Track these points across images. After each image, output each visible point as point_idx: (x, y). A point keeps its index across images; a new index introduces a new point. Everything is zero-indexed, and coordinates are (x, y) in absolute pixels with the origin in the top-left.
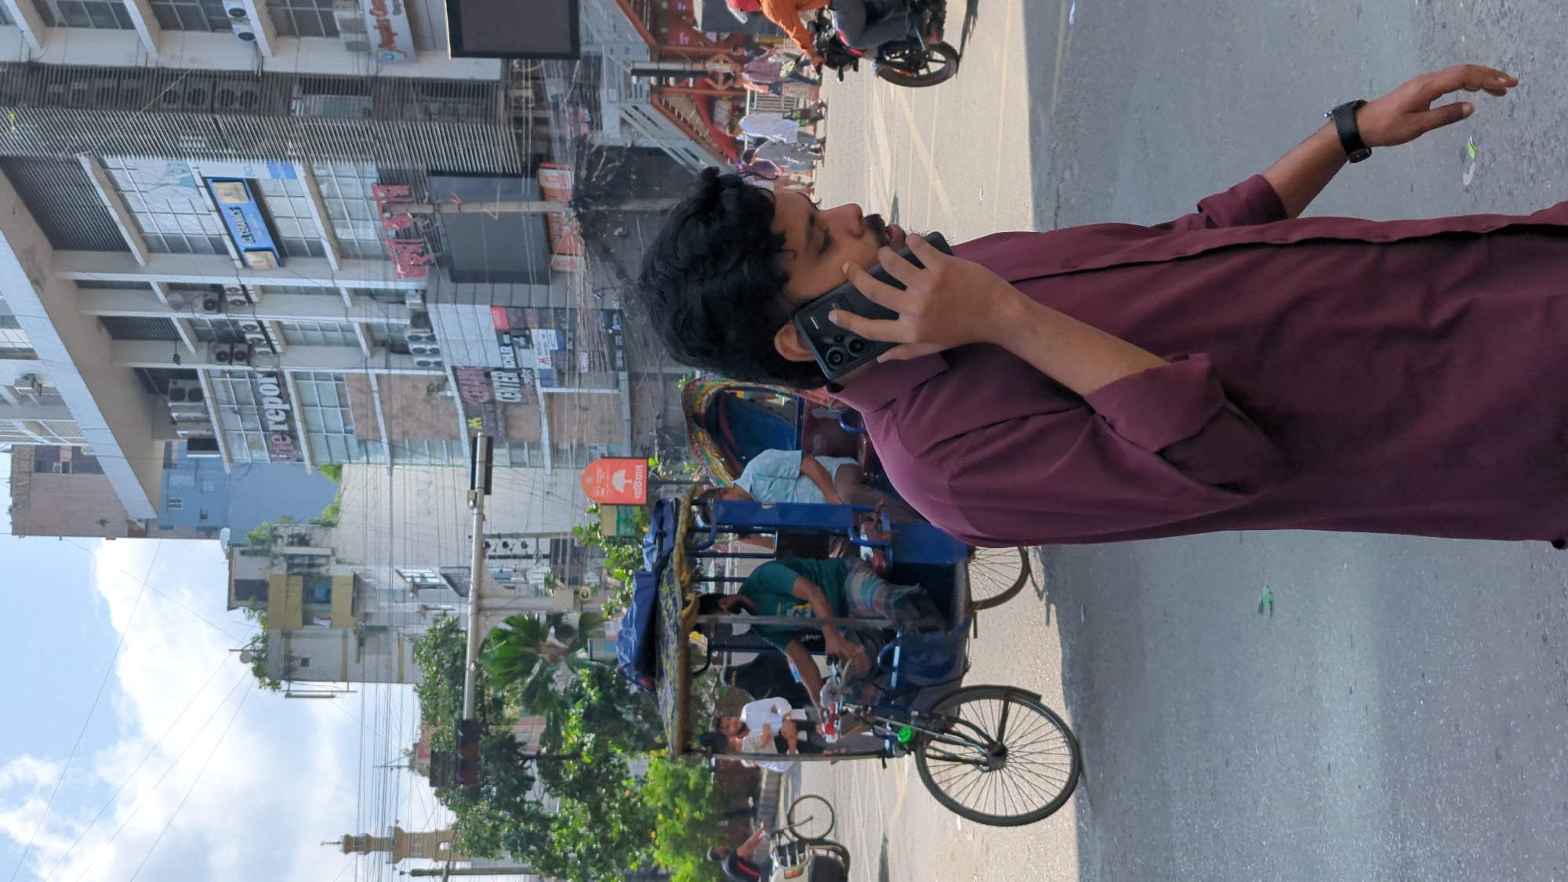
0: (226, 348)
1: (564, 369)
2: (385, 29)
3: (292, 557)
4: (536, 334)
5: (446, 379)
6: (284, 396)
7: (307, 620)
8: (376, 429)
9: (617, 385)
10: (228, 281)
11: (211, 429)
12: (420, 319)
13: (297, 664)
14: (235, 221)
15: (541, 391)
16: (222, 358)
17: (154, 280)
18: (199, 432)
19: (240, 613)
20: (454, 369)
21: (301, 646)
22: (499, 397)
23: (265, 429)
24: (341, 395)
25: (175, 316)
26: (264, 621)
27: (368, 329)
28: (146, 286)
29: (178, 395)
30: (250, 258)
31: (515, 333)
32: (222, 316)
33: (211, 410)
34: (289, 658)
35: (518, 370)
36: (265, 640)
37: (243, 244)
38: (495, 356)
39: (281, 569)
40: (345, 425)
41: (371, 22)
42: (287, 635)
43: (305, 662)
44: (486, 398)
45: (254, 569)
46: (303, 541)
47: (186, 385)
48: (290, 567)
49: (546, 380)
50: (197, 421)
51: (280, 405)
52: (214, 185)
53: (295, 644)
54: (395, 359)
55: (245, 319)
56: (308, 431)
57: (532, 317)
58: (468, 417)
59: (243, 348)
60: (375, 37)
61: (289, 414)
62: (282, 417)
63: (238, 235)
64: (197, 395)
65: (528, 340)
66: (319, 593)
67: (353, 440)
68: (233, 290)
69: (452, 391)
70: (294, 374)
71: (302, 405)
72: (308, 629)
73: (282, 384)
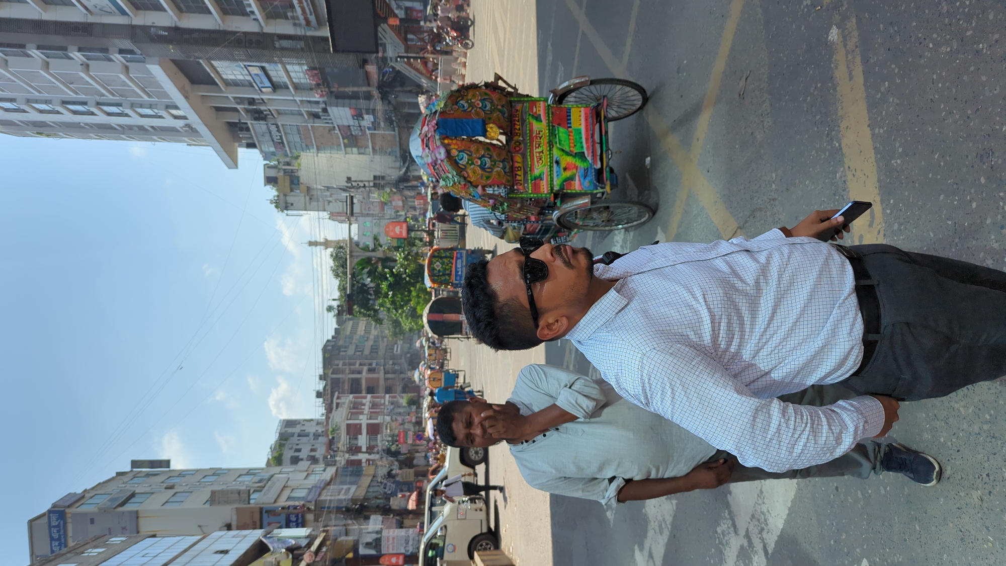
0: (257, 115)
1: (375, 126)
2: (307, 20)
3: (284, 170)
4: (366, 117)
5: (334, 127)
6: (279, 131)
7: (292, 190)
8: (312, 142)
9: (394, 131)
10: (256, 97)
11: (253, 140)
12: (325, 110)
13: (289, 205)
14: (257, 79)
15: (368, 132)
16: (256, 119)
17: (230, 96)
18: (250, 141)
19: (269, 187)
20: (338, 126)
21: (290, 199)
22: (353, 133)
23: (273, 141)
24: (298, 130)
25: (238, 107)
26: (277, 190)
27: (308, 112)
28: (227, 97)
29: (241, 129)
30: (263, 90)
31: (358, 116)
32: (255, 107)
33: (253, 135)
34: (286, 203)
35: (360, 126)
36: (278, 196)
37: (260, 85)
38: (351, 122)
39: (281, 174)
40: (301, 140)
41: (301, 17)
42: (285, 195)
43: (292, 204)
44: (349, 133)
45: (272, 173)
46: (288, 164)
47: (244, 126)
48: (285, 173)
49: (369, 129)
50: (249, 138)
51: (278, 134)
52: (249, 68)
53: (288, 198)
54: (316, 120)
55: (263, 108)
56: (288, 142)
57: (364, 111)
58: (343, 139)
59: (263, 116)
60: (303, 22)
61: (281, 137)
62: (279, 137)
63: (258, 83)
64: (248, 129)
65: (363, 118)
66: (295, 181)
67: (304, 145)
68: (258, 99)
69: (337, 131)
70: (283, 125)
71: (286, 134)
72: (292, 193)
73: (277, 126)
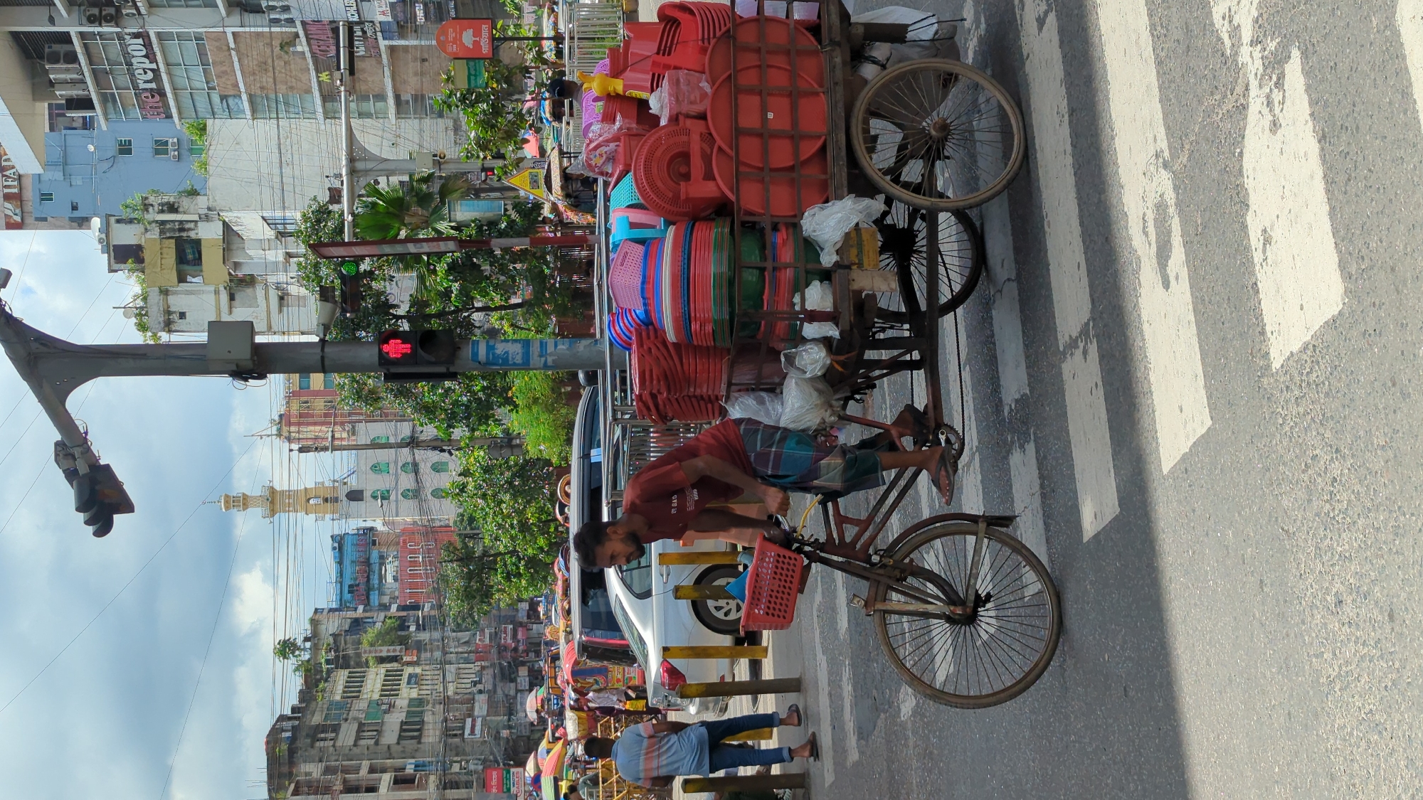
0: (95, 11)
1: (401, 20)
3: (163, 223)
5: (297, 35)
6: (150, 56)
7: (182, 279)
8: (236, 85)
11: (87, 90)
13: (175, 317)
15: (383, 43)
16: (92, 20)
18: (75, 92)
19: (119, 275)
20: (304, 23)
21: (177, 302)
23: (136, 87)
24: (202, 53)
26: (143, 281)
29: (55, 59)
33: (86, 71)
34: (168, 312)
36: (144, 298)
38: (340, 10)
39: (155, 234)
40: (207, 83)
42: (165, 292)
43: (183, 315)
44: (333, 50)
45: (130, 234)
46: (172, 208)
47: (61, 49)
48: (162, 232)
49: (386, 31)
50: (73, 82)
51: (148, 65)
53: (171, 299)
54: (249, 17)
56: (174, 89)
58: (318, 71)
59: (112, 11)
61: (156, 72)
62: (150, 75)
64: (72, 58)
66: (191, 255)
67: (216, 98)
69: (302, 46)
70: (159, 35)
71: (168, 64)
72: (183, 286)
73: (148, 45)
